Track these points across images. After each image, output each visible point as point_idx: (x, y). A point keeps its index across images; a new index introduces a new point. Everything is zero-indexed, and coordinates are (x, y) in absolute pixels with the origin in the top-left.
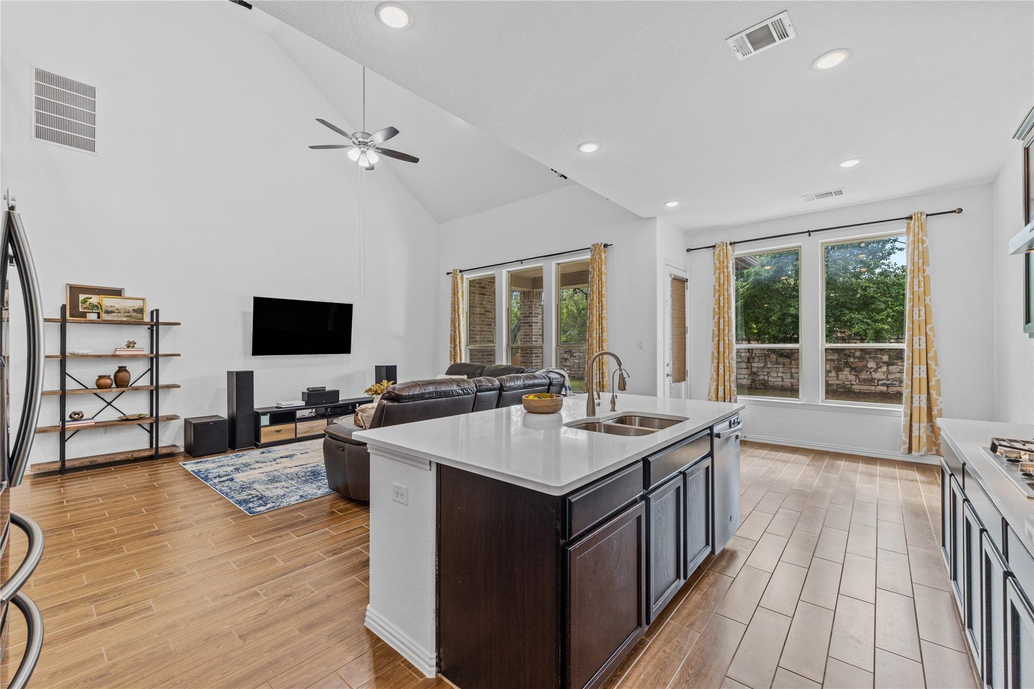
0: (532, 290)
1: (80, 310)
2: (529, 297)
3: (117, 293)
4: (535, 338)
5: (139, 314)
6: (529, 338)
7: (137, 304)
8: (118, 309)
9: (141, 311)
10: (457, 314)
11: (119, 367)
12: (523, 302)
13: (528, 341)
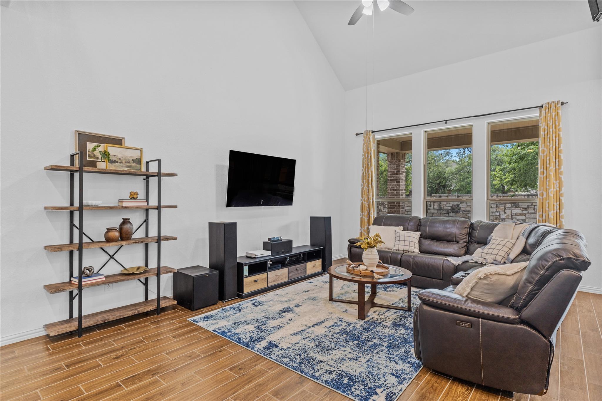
0: (400, 152)
1: (88, 159)
2: (397, 157)
3: (118, 142)
4: (402, 192)
5: (137, 164)
6: (397, 193)
7: (135, 155)
8: (120, 159)
9: (139, 161)
10: (370, 171)
11: (123, 219)
12: (390, 162)
13: (397, 195)
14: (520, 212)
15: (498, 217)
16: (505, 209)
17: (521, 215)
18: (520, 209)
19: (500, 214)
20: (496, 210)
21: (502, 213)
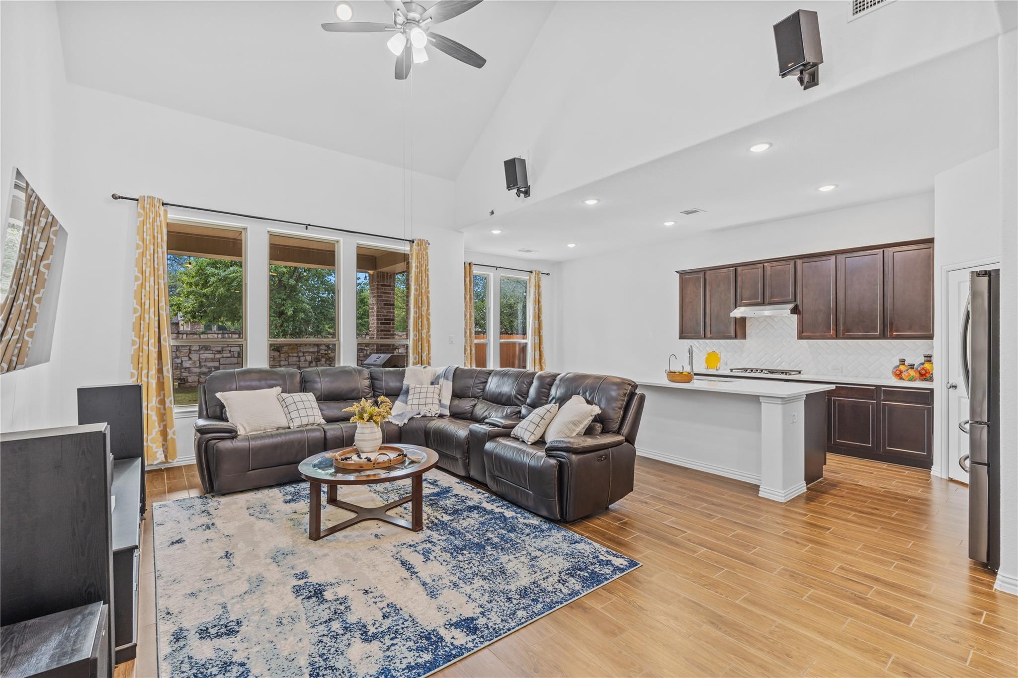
14: (211, 356)
15: (179, 365)
16: (190, 353)
17: (213, 360)
18: (211, 352)
19: (182, 361)
20: (176, 355)
21: (185, 359)
